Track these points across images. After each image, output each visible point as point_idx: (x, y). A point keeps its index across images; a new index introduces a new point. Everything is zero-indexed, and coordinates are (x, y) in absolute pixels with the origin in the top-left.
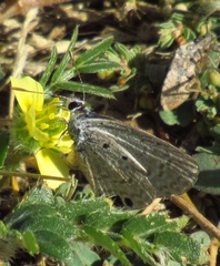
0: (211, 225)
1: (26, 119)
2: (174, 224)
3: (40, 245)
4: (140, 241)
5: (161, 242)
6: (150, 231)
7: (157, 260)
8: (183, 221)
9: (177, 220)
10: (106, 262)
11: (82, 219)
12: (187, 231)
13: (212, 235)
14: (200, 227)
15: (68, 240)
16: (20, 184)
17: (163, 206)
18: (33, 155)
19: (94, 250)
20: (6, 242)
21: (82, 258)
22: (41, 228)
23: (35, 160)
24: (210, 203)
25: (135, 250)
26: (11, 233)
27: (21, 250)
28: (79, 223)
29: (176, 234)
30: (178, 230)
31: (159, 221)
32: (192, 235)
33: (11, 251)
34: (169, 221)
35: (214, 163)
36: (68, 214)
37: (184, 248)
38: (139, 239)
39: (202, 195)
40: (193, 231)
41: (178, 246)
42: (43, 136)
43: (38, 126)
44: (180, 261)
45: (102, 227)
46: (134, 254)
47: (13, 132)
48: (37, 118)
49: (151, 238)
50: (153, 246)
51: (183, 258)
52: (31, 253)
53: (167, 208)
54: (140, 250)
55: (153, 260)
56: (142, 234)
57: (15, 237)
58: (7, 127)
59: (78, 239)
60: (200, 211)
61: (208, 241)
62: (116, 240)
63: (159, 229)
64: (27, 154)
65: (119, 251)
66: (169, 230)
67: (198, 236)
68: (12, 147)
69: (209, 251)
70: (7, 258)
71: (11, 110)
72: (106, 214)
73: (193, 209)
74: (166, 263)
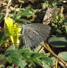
0: (56, 55)
1: (9, 28)
2: (46, 55)
3: (12, 61)
4: (38, 59)
5: (43, 60)
6: (40, 57)
7: (42, 64)
8: (49, 54)
9: (47, 54)
10: (29, 65)
11: (23, 54)
12: (50, 57)
13: (56, 58)
14: (53, 56)
15: (19, 59)
16: (7, 45)
17: (44, 51)
18: (10, 38)
19: (26, 62)
20: (4, 60)
21: (23, 64)
22: (12, 56)
23: (11, 39)
24: (56, 49)
25: (37, 62)
26: (5, 58)
27: (7, 62)
28: (22, 55)
29: (47, 58)
30: (47, 57)
31: (43, 54)
32: (51, 58)
33: (5, 62)
34: (45, 54)
35: (56, 39)
36: (19, 53)
37: (49, 61)
38: (37, 59)
39: (54, 48)
40: (51, 57)
41: (47, 61)
42: (13, 33)
43: (11, 30)
44: (48, 65)
45: (28, 56)
46: (36, 63)
47: (5, 32)
48: (11, 28)
49: (41, 59)
50: (41, 61)
51: (49, 64)
52: (10, 63)
53: (45, 51)
54: (38, 62)
55: (41, 64)
56: (38, 58)
57: (6, 59)
58: (4, 30)
59: (22, 59)
60: (53, 52)
61: (55, 59)
62: (32, 59)
63: (43, 56)
64: (9, 37)
65: (32, 62)
66: (45, 57)
67: (53, 58)
68: (5, 35)
69: (55, 62)
70: (4, 64)
71: (5, 26)
72: (29, 53)
73: (51, 51)
74: (44, 65)
